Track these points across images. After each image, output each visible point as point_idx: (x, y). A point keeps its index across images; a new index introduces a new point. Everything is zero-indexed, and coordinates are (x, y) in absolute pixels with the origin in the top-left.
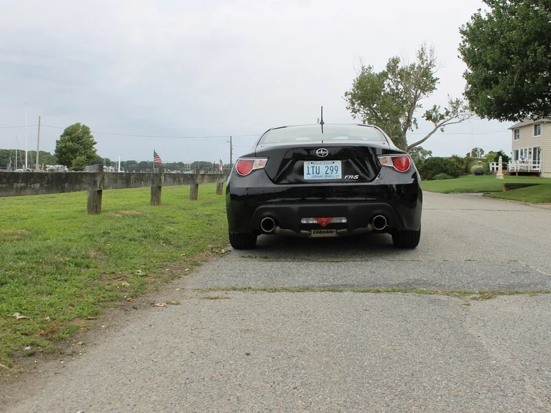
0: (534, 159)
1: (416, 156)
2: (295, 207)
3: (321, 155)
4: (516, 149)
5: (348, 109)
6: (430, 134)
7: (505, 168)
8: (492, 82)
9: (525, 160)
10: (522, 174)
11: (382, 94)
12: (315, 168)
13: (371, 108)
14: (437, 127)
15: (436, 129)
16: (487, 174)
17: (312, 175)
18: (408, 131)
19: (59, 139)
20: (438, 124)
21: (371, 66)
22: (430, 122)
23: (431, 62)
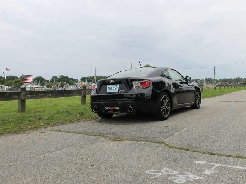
2: (102, 103)
3: (111, 83)
12: (110, 88)
17: (109, 91)
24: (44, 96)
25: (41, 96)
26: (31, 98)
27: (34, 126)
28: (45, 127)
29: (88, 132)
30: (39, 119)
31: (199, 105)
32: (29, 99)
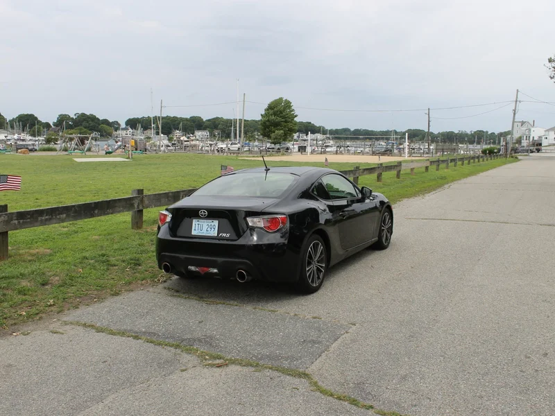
2: (182, 256)
3: (203, 215)
5: (551, 78)
12: (199, 226)
17: (197, 231)
19: (263, 113)
24: (50, 219)
25: (42, 220)
26: (21, 226)
27: (34, 310)
28: (58, 313)
29: (155, 334)
30: (43, 285)
31: (388, 239)
32: (17, 229)
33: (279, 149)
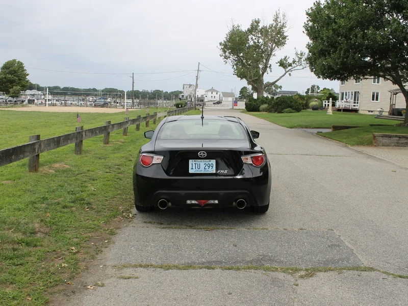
0: (355, 100)
1: (270, 89)
2: (183, 192)
3: (201, 156)
4: (342, 92)
5: (221, 56)
6: (281, 77)
7: (334, 105)
8: (327, 53)
9: (348, 100)
10: (346, 110)
11: (247, 45)
12: (197, 165)
13: (239, 56)
14: (286, 72)
15: (285, 74)
16: (321, 109)
17: (194, 170)
18: (265, 74)
20: (287, 70)
21: (239, 25)
22: (281, 68)
23: (283, 24)
29: (220, 262)
33: (15, 101)
